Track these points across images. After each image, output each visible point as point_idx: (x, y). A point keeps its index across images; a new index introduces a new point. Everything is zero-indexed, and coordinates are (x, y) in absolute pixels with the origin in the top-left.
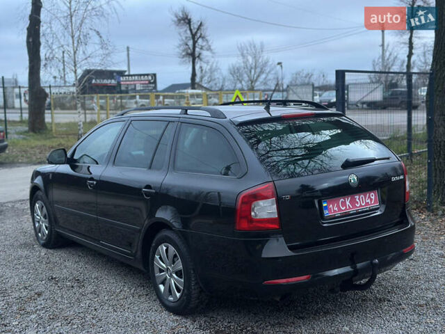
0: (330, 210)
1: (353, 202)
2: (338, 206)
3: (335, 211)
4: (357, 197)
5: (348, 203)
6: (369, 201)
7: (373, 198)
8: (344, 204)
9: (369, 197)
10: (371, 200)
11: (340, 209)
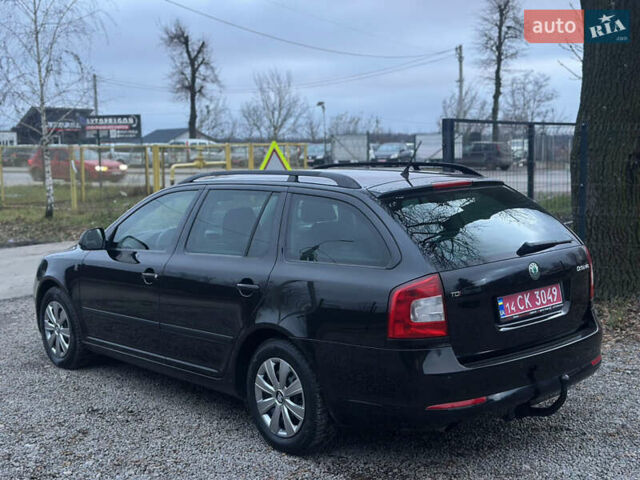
0: (506, 310)
1: (533, 299)
2: (516, 305)
3: (512, 312)
4: (537, 293)
5: (527, 301)
6: (550, 298)
7: (555, 293)
8: (522, 302)
9: (551, 292)
10: (553, 296)
11: (518, 309)
